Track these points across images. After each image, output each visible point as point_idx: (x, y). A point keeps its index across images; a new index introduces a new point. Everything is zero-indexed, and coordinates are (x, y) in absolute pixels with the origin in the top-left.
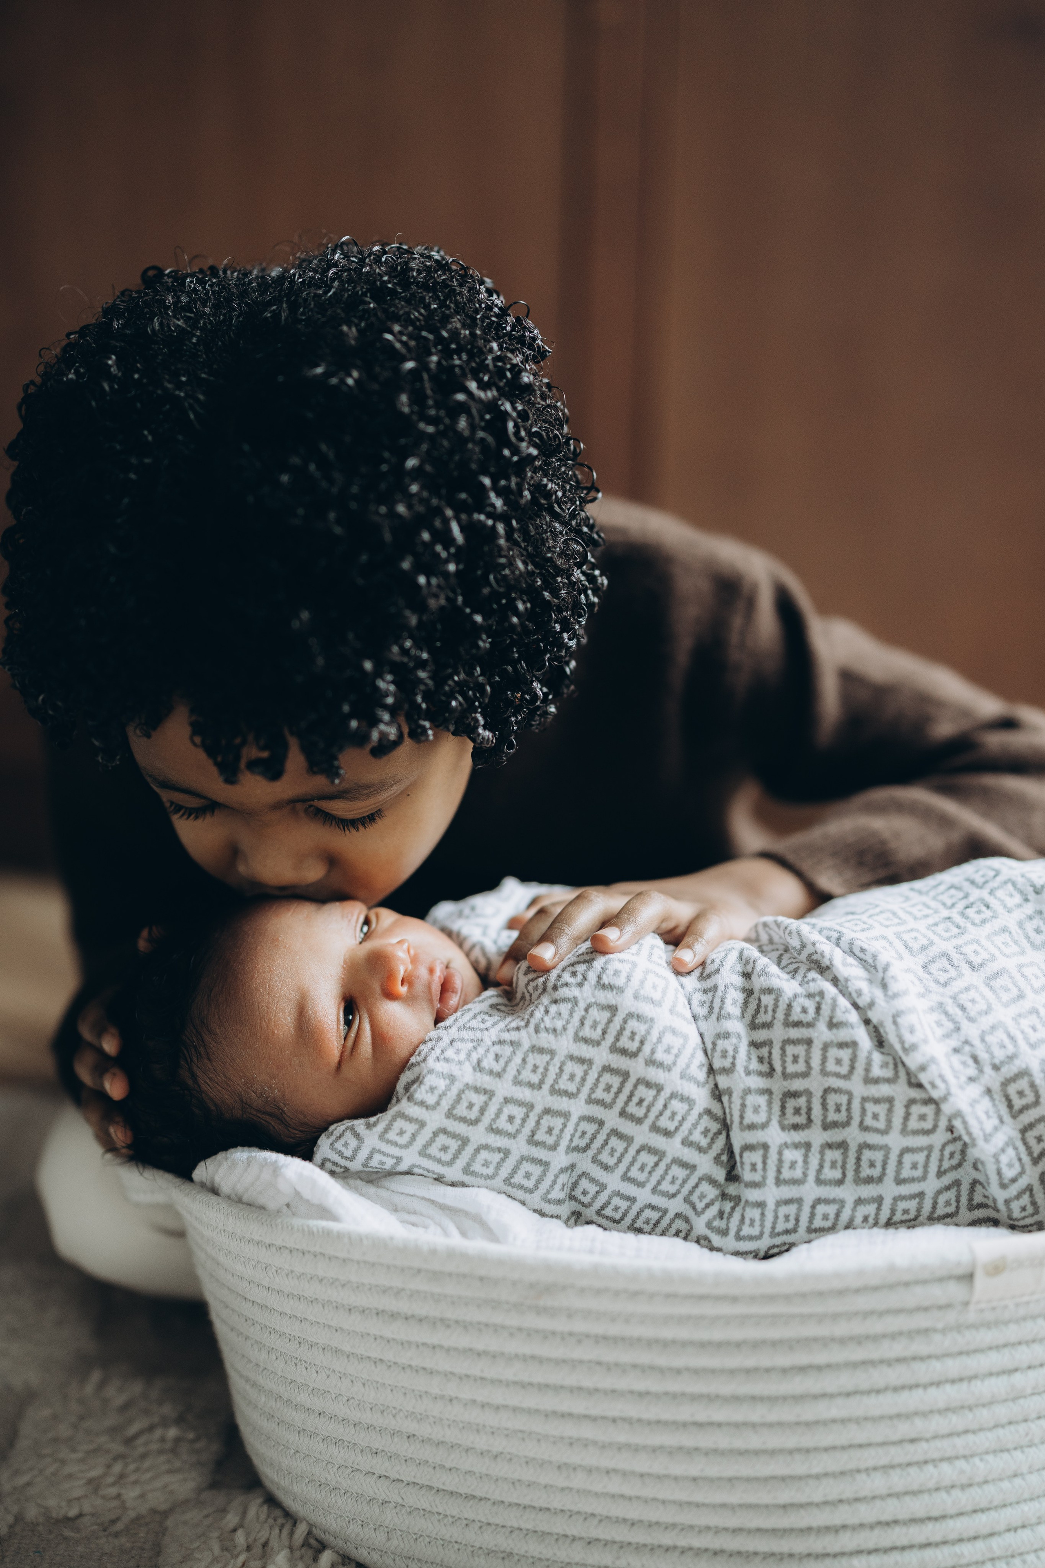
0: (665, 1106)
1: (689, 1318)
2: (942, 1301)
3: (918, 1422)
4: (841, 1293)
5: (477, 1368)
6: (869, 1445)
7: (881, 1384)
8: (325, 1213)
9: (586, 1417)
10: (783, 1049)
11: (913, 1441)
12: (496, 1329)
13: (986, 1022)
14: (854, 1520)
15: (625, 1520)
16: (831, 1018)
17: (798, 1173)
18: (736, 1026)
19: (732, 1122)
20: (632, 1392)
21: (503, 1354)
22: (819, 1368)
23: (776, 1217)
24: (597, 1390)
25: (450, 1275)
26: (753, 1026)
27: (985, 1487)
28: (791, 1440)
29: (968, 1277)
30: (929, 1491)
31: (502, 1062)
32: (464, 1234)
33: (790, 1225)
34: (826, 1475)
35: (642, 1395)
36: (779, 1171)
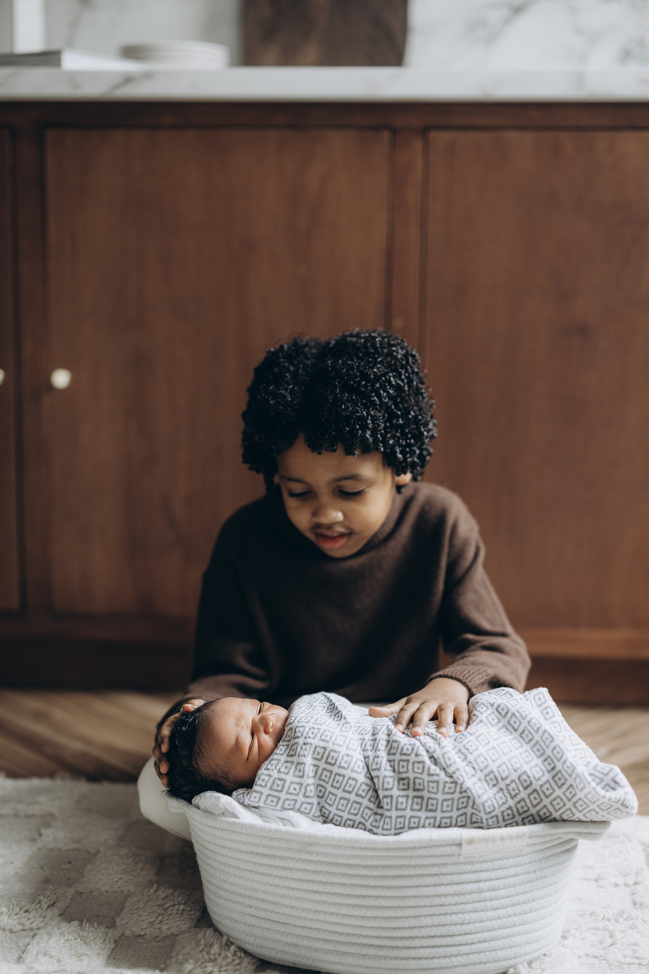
0: (347, 782)
1: (359, 856)
2: (451, 853)
3: (443, 899)
4: (413, 848)
5: (285, 874)
6: (425, 906)
7: (429, 883)
8: (236, 816)
9: (323, 892)
10: (399, 763)
11: (442, 906)
12: (292, 859)
13: (476, 754)
14: (420, 935)
15: (338, 933)
16: (417, 753)
17: (404, 806)
18: (383, 754)
19: (379, 788)
20: (340, 883)
21: (294, 868)
22: (406, 876)
23: (396, 822)
24: (327, 883)
25: (276, 839)
26: (389, 754)
27: (470, 925)
28: (396, 903)
29: (460, 845)
30: (448, 925)
31: (288, 769)
32: (284, 825)
33: (402, 826)
34: (409, 917)
35: (343, 884)
36: (397, 805)
